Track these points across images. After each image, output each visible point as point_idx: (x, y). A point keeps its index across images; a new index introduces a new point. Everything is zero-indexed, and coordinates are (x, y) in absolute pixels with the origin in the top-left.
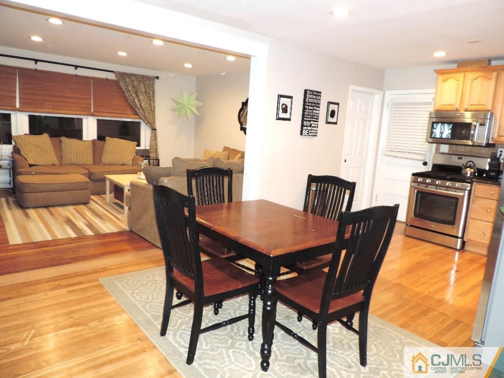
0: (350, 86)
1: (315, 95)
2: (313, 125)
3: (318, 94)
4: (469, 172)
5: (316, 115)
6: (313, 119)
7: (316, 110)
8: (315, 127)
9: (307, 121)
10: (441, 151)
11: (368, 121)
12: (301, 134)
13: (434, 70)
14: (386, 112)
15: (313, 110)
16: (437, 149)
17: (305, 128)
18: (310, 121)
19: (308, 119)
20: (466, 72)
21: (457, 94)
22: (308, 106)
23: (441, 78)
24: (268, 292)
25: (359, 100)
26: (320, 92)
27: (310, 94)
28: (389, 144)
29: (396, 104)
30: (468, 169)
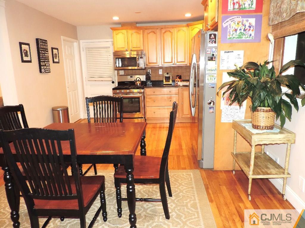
0: (62, 37)
1: (44, 43)
2: (47, 65)
3: (45, 42)
4: (138, 83)
5: (47, 57)
6: (46, 61)
7: (47, 54)
8: (48, 66)
9: (42, 62)
10: (120, 74)
11: (73, 60)
12: (41, 72)
13: (110, 28)
14: (83, 54)
15: (45, 53)
16: (118, 73)
17: (42, 67)
18: (44, 62)
19: (43, 60)
20: (127, 29)
21: (125, 41)
22: (41, 51)
23: (115, 32)
24: (129, 179)
25: (66, 46)
26: (46, 41)
27: (41, 42)
28: (89, 73)
29: (89, 48)
30: (138, 82)
